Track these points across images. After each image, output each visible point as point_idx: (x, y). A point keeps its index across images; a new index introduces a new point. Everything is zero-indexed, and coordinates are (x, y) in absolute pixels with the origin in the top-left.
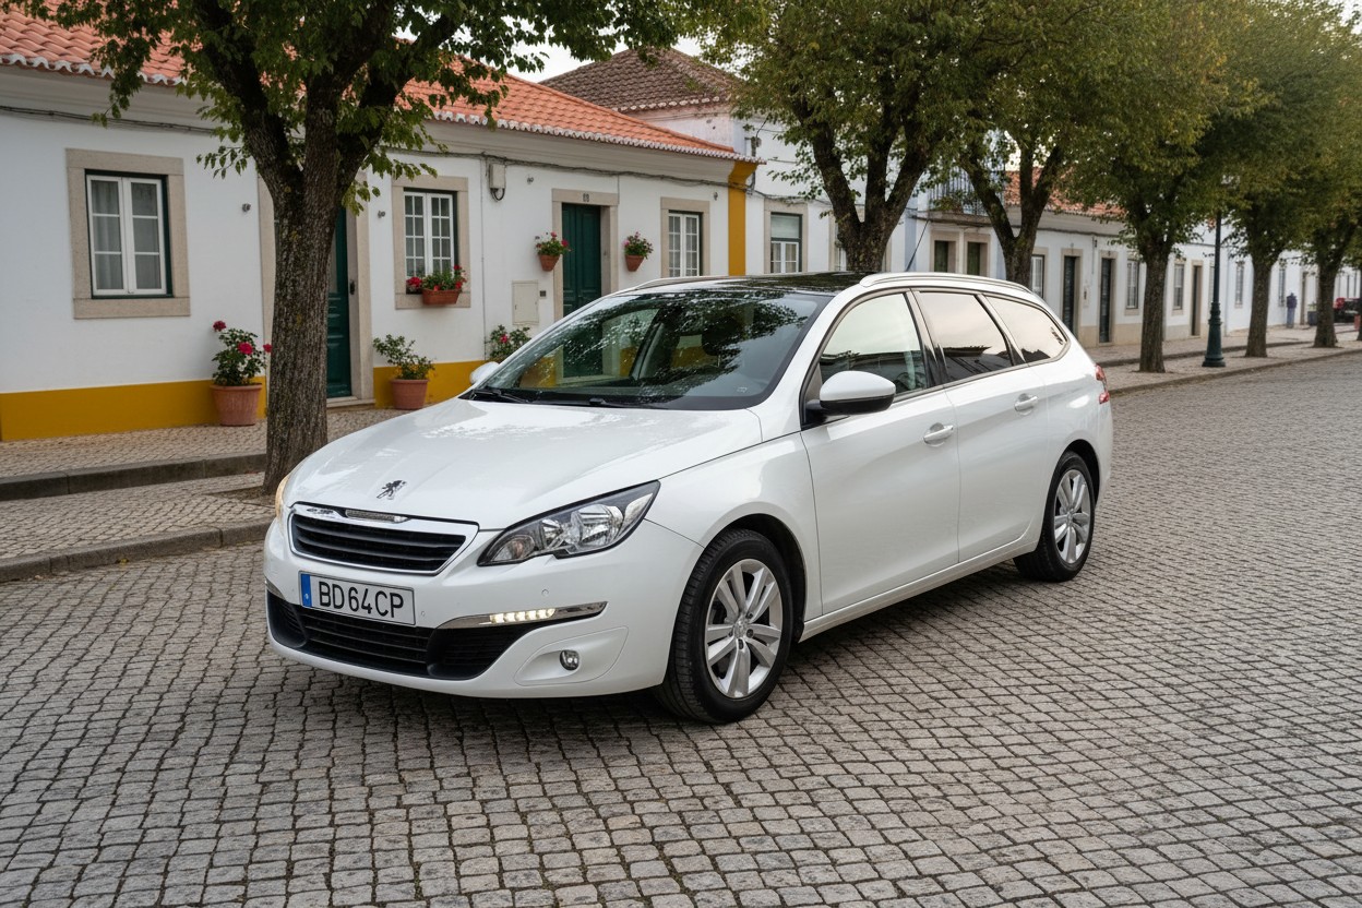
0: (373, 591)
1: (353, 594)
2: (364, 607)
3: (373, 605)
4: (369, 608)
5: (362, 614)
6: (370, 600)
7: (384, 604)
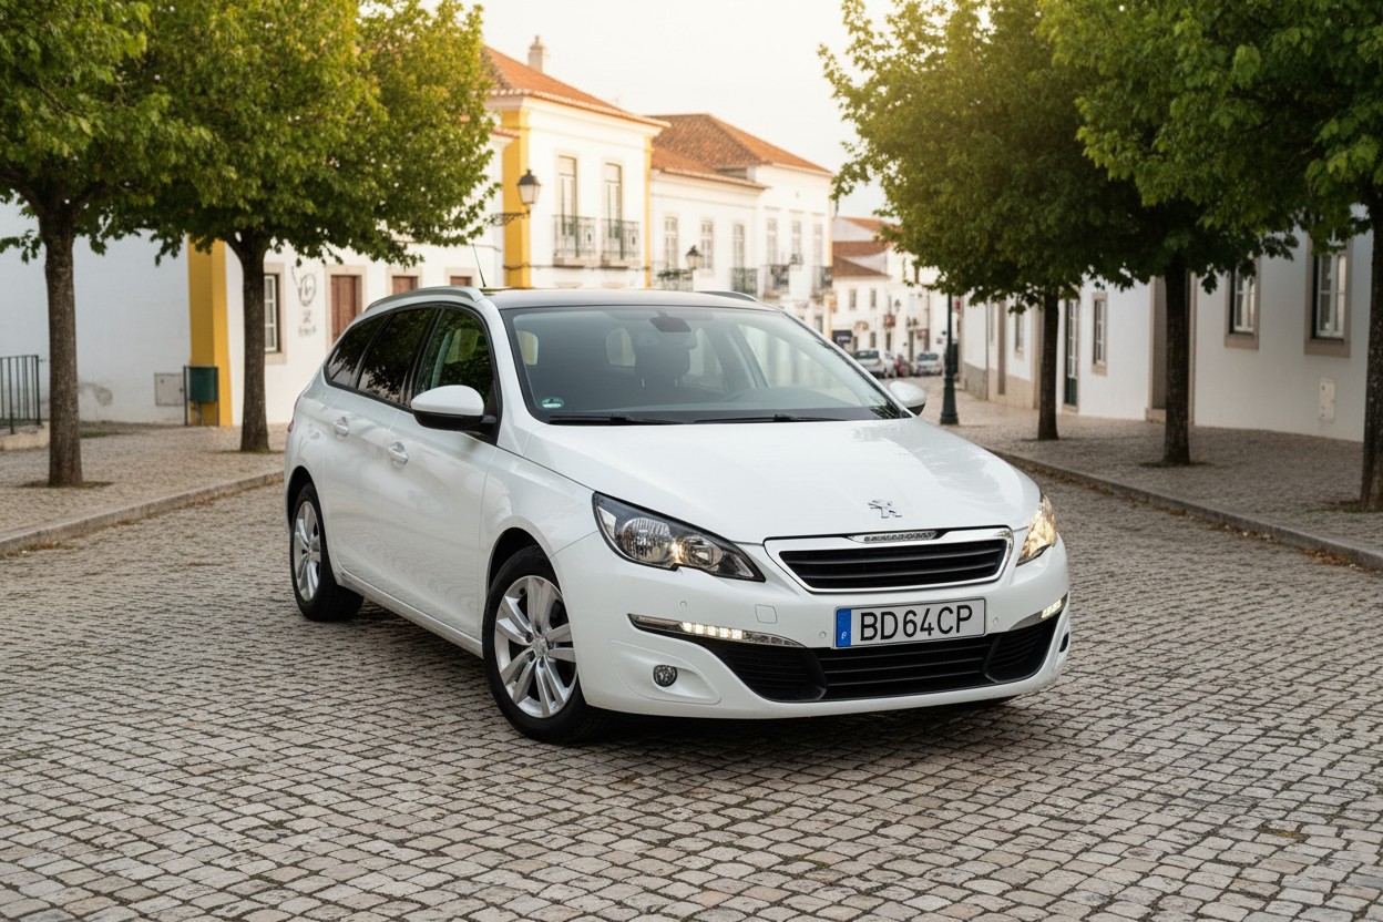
0: (935, 610)
1: (910, 617)
2: (922, 629)
3: (934, 625)
4: (930, 629)
5: (921, 637)
6: (932, 619)
7: (949, 620)
